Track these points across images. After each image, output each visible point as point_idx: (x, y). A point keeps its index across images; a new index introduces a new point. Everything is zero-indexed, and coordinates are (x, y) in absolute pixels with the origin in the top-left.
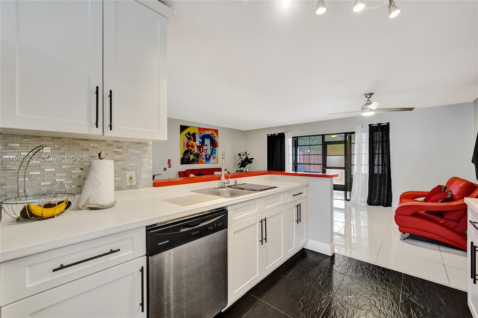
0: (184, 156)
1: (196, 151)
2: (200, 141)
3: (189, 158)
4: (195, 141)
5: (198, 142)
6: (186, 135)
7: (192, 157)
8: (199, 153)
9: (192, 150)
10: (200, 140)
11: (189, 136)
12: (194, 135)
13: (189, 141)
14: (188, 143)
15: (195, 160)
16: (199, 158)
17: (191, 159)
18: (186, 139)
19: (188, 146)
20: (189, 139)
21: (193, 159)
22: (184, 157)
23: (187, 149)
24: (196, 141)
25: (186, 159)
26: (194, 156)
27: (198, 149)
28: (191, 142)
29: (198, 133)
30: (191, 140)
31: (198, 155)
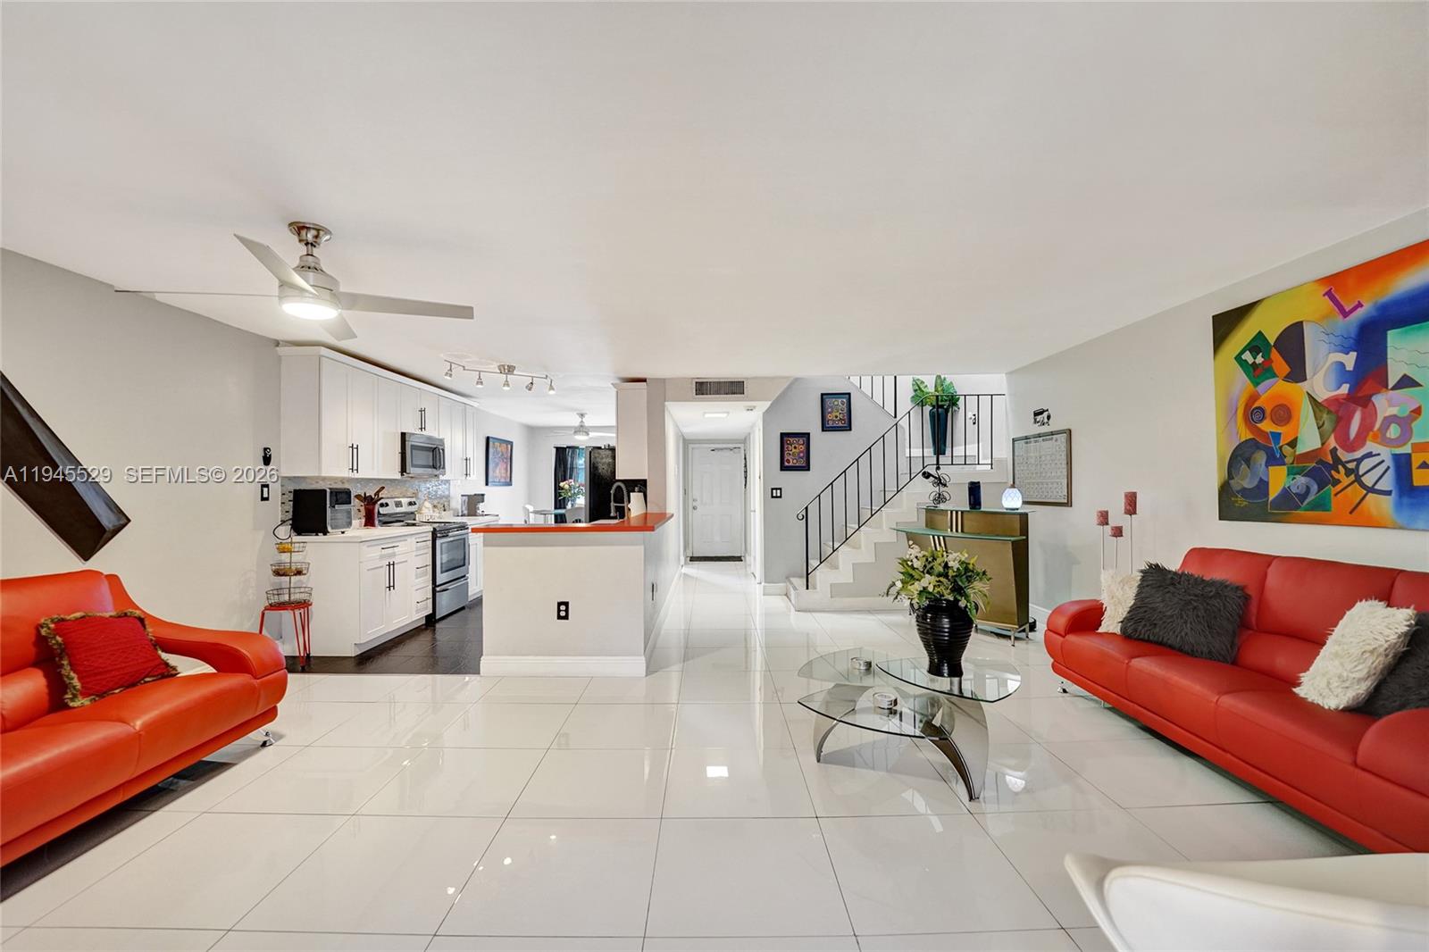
0: (1230, 476)
1: (1309, 438)
2: (1342, 365)
3: (1263, 486)
4: (1297, 373)
5: (1321, 374)
6: (1238, 358)
7: (1279, 480)
8: (1335, 450)
9: (1277, 436)
10: (1341, 357)
11: (1259, 359)
12: (1292, 341)
13: (1260, 388)
14: (1254, 397)
15: (1303, 497)
16: (1338, 482)
17: (1273, 495)
18: (1241, 381)
19: (1253, 414)
20: (1257, 373)
21: (1286, 493)
22: (1232, 482)
23: (1250, 436)
24: (1308, 377)
25: (1244, 492)
26: (1292, 472)
27: (1328, 426)
28: (1276, 388)
29: (1325, 317)
30: (1275, 375)
31: (1321, 462)
